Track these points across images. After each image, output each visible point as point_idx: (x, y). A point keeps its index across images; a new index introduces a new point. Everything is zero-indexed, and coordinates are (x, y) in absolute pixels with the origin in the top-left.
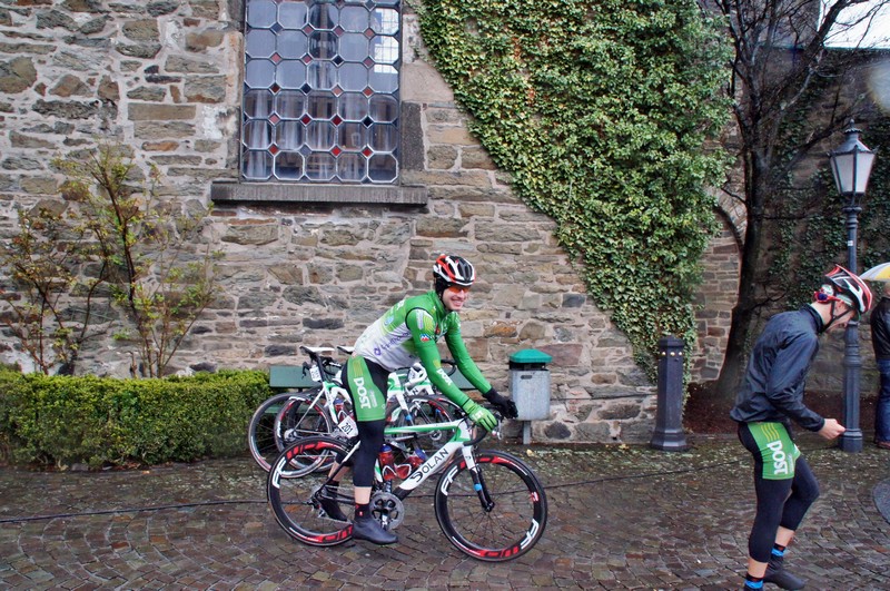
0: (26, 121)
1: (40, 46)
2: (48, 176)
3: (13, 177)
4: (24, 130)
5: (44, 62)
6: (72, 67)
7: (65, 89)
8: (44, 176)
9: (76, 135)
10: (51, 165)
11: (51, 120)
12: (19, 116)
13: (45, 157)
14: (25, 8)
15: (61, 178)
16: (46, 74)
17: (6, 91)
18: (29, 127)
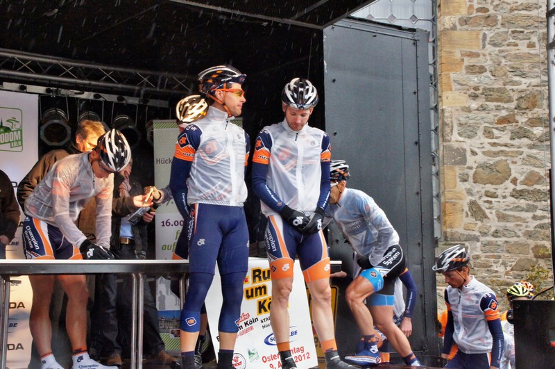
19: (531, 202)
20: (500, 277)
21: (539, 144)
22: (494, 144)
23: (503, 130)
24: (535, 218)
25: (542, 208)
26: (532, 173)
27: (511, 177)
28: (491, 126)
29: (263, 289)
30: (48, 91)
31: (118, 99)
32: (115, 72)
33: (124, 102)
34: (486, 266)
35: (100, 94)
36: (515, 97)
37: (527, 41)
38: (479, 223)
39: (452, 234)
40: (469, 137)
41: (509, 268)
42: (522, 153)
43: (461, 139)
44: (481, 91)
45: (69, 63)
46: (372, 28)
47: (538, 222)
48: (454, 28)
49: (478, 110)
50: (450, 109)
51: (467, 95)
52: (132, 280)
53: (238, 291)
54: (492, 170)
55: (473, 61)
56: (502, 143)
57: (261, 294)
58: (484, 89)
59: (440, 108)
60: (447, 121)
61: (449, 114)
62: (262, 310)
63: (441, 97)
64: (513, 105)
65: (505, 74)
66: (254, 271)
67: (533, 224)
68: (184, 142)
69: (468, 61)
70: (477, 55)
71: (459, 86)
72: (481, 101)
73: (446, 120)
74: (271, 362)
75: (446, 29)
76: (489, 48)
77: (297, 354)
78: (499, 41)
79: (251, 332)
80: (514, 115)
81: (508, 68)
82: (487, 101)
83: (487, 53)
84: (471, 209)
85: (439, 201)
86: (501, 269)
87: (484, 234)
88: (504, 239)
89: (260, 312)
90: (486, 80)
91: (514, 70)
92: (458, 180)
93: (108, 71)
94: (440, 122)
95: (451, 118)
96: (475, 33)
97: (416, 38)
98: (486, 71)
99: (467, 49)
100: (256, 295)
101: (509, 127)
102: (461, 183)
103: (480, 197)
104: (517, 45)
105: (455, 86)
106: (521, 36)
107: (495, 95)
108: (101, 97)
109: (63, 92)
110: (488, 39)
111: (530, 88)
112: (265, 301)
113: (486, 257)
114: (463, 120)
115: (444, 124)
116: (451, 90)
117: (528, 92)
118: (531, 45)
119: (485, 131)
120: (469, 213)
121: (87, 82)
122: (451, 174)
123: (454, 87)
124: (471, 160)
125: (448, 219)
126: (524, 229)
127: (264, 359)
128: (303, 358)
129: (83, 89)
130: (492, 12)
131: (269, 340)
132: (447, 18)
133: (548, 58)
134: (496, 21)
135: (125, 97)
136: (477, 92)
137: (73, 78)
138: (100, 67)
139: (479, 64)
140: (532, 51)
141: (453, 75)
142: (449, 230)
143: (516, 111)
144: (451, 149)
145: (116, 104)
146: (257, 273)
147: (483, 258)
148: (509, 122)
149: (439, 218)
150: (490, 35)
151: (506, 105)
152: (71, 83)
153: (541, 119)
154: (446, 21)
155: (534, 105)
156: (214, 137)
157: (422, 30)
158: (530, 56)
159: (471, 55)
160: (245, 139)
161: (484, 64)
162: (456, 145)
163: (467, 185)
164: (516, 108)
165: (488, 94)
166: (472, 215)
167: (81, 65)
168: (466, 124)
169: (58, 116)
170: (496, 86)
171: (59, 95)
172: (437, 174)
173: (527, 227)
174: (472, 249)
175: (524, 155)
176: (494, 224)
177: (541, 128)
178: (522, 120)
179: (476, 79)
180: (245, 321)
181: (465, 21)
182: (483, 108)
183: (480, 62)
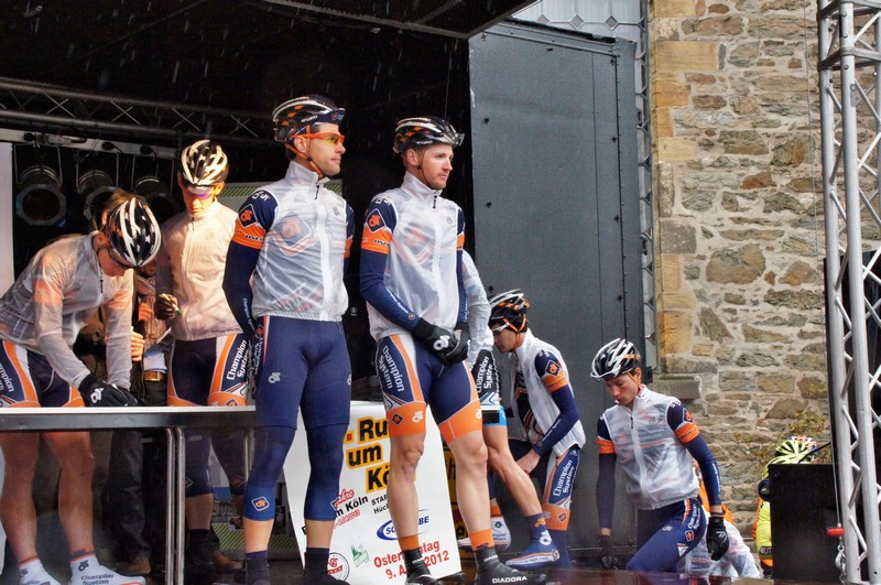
0: (759, 313)
1: (768, 232)
2: (785, 373)
3: (747, 375)
4: (757, 323)
5: (772, 249)
6: (801, 253)
7: (795, 278)
8: (780, 373)
9: (809, 327)
10: (787, 361)
11: (784, 312)
12: (751, 308)
13: (780, 351)
14: (751, 191)
15: (798, 374)
16: (777, 262)
17: (736, 282)
18: (762, 320)
19: (796, 311)
20: (749, 428)
21: (809, 219)
22: (739, 221)
23: (752, 197)
24: (802, 335)
25: (814, 319)
26: (798, 265)
27: (766, 272)
28: (734, 191)
29: (376, 452)
30: (27, 137)
31: (141, 150)
32: (136, 107)
33: (152, 155)
34: (728, 412)
35: (114, 143)
36: (771, 146)
37: (789, 58)
38: (716, 345)
39: (675, 362)
40: (700, 209)
41: (763, 415)
42: (781, 234)
43: (688, 212)
44: (717, 137)
45: (61, 93)
46: (546, 37)
47: (808, 342)
48: (675, 37)
49: (713, 166)
50: (669, 165)
51: (696, 143)
52: (166, 439)
53: (336, 455)
54: (736, 261)
55: (705, 89)
56: (751, 218)
57: (372, 459)
58: (723, 133)
59: (654, 164)
60: (666, 183)
61: (667, 173)
62: (374, 484)
63: (655, 146)
64: (767, 159)
65: (755, 110)
66: (362, 423)
67: (799, 346)
68: (249, 219)
69: (697, 89)
70: (712, 80)
71: (683, 129)
72: (718, 152)
73: (663, 183)
74: (389, 566)
75: (662, 39)
76: (730, 69)
77: (429, 554)
78: (745, 57)
79: (356, 519)
80: (769, 174)
81: (759, 101)
82: (727, 152)
83: (726, 76)
84: (703, 322)
85: (654, 310)
86: (751, 416)
87: (725, 361)
88: (755, 369)
89: (371, 487)
90: (725, 119)
91: (768, 103)
92: (683, 276)
93: (124, 106)
94: (655, 185)
95: (672, 179)
96: (707, 45)
97: (615, 53)
98: (725, 105)
99: (696, 71)
100: (365, 461)
101: (762, 193)
102: (688, 282)
103: (718, 304)
104: (773, 64)
105: (677, 129)
106: (778, 50)
107: (740, 143)
108: (113, 146)
109: (55, 139)
110: (728, 55)
111: (794, 132)
112: (379, 470)
113: (728, 397)
114: (690, 183)
115: (661, 188)
116: (671, 135)
117: (791, 138)
118: (795, 65)
119: (724, 199)
120: (701, 329)
121: (92, 123)
122: (671, 267)
123: (675, 131)
124: (703, 246)
125: (668, 338)
126: (785, 352)
127: (378, 561)
128: (438, 559)
129: (85, 134)
130: (733, 11)
131: (385, 532)
132: (664, 21)
133: (820, 84)
134: (740, 26)
135: (153, 147)
136: (712, 138)
137: (70, 117)
138: (113, 100)
139: (714, 94)
140: (798, 74)
141: (673, 112)
142: (669, 355)
143: (772, 167)
144: (671, 227)
145: (138, 158)
146: (366, 426)
147: (722, 400)
148: (762, 185)
149: (653, 337)
150: (731, 47)
151: (757, 159)
152: (64, 125)
153: (810, 180)
154: (662, 26)
155: (800, 159)
156: (296, 212)
157: (624, 41)
158: (793, 81)
159: (701, 79)
160: (345, 215)
161: (723, 94)
162: (679, 222)
163: (697, 285)
164: (772, 164)
165: (730, 141)
166: (705, 332)
167: (81, 95)
168: (695, 188)
169: (45, 178)
170: (741, 128)
171: (47, 144)
172: (651, 267)
173: (790, 349)
174: (705, 386)
175: (786, 237)
176: (739, 345)
177: (811, 195)
178: (782, 181)
179: (710, 118)
180: (347, 502)
181: (692, 27)
182: (720, 164)
183: (715, 90)
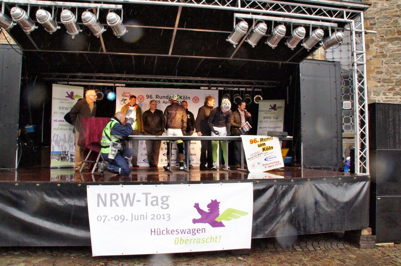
22: (387, 98)
23: (390, 93)
28: (385, 92)
29: (264, 144)
35: (239, 88)
36: (395, 81)
40: (377, 96)
43: (374, 96)
48: (371, 59)
49: (380, 86)
50: (370, 86)
51: (376, 82)
55: (378, 70)
58: (383, 79)
60: (369, 90)
64: (394, 84)
65: (391, 74)
69: (376, 70)
70: (380, 68)
72: (382, 83)
74: (266, 166)
75: (368, 60)
76: (384, 65)
78: (388, 62)
79: (260, 157)
80: (394, 87)
81: (392, 72)
82: (384, 83)
83: (383, 67)
89: (263, 151)
90: (383, 76)
91: (394, 72)
95: (371, 89)
96: (379, 60)
97: (335, 64)
98: (383, 73)
99: (376, 66)
100: (262, 146)
101: (393, 92)
104: (394, 63)
105: (372, 79)
106: (396, 60)
107: (387, 81)
110: (384, 62)
112: (265, 148)
114: (375, 90)
119: (383, 93)
121: (235, 85)
127: (263, 165)
128: (278, 164)
130: (385, 53)
131: (266, 159)
132: (368, 56)
134: (387, 56)
136: (380, 80)
141: (371, 75)
148: (392, 90)
151: (391, 84)
152: (231, 86)
157: (337, 62)
159: (377, 68)
161: (383, 71)
162: (372, 99)
165: (384, 81)
170: (387, 78)
178: (397, 89)
179: (379, 76)
181: (375, 57)
182: (382, 86)
183: (381, 70)
